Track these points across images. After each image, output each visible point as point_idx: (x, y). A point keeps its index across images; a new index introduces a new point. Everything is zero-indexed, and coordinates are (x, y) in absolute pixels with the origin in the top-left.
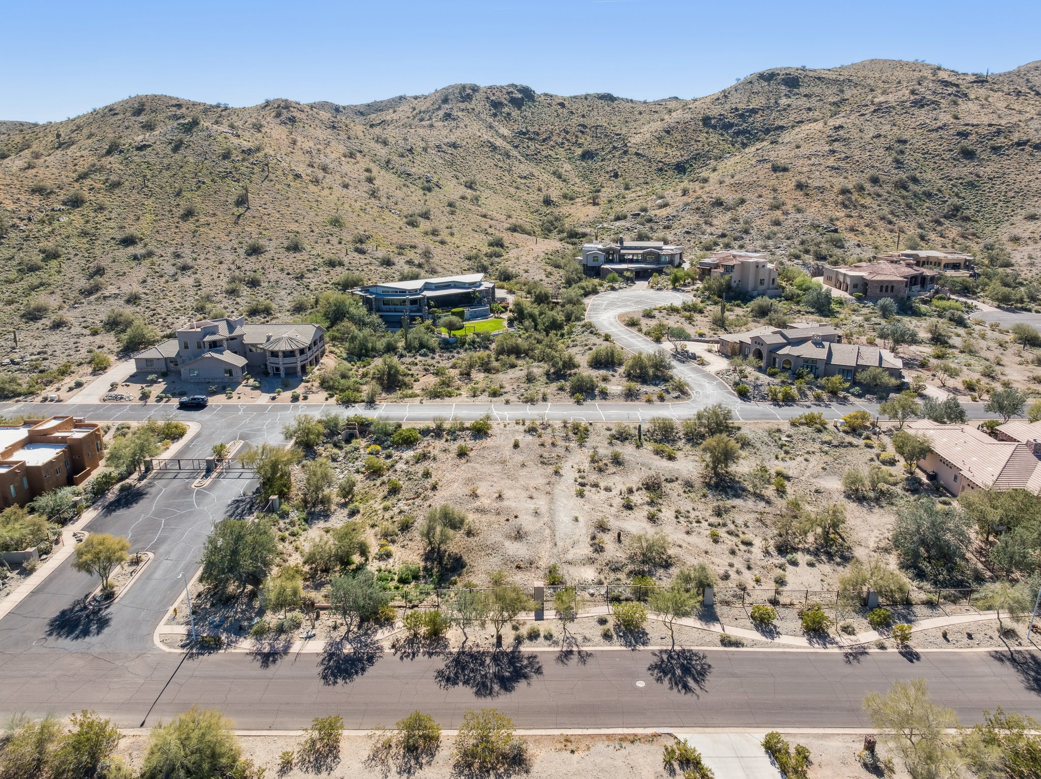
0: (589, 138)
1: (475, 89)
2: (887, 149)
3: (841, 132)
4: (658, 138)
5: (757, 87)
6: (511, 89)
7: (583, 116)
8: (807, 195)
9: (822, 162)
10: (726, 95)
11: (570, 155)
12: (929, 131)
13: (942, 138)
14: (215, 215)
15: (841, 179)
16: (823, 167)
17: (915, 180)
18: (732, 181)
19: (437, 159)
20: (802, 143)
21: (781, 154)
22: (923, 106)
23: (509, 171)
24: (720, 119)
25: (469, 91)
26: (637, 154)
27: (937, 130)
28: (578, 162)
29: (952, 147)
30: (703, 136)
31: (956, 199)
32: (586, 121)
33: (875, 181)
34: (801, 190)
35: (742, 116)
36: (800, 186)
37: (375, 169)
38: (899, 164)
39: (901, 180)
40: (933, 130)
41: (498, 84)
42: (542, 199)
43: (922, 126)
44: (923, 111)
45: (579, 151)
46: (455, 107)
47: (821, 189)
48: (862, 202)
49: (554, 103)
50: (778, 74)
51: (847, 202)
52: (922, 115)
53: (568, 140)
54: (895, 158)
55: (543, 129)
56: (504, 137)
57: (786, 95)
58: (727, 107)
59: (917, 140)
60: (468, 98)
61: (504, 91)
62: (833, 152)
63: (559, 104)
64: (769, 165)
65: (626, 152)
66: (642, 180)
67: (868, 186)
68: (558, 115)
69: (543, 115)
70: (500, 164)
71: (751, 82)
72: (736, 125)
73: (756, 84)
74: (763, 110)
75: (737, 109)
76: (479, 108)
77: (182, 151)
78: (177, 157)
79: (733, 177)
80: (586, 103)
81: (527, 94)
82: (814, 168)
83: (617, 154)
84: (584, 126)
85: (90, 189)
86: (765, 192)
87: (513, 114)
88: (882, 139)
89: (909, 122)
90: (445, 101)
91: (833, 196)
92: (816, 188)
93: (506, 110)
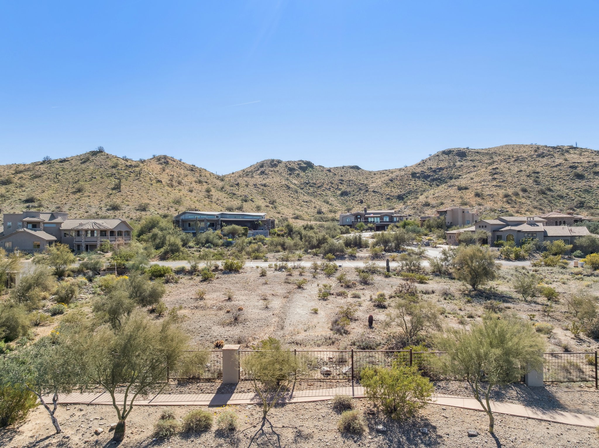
0: (345, 186)
1: (279, 162)
2: (528, 176)
3: (498, 170)
4: (386, 184)
5: (442, 158)
6: (300, 162)
7: (342, 176)
8: (484, 199)
9: (488, 183)
10: (424, 162)
11: (334, 194)
12: (552, 167)
13: (561, 170)
14: (95, 193)
15: (503, 191)
16: (490, 186)
17: (550, 190)
18: (434, 196)
19: (254, 191)
20: (474, 177)
21: (462, 182)
22: (544, 157)
23: (297, 199)
24: (422, 174)
25: (275, 162)
26: (374, 192)
27: (556, 166)
28: (339, 197)
29: (568, 174)
30: (412, 183)
31: (580, 198)
32: (343, 178)
33: (524, 190)
34: (479, 196)
35: (434, 171)
36: (477, 195)
37: (213, 190)
38: (537, 183)
39: (541, 190)
40: (554, 167)
41: (293, 161)
42: (316, 211)
43: (547, 165)
44: (545, 159)
45: (340, 192)
46: (267, 169)
47: (492, 196)
48: (520, 200)
49: (325, 170)
50: (453, 151)
51: (510, 201)
52: (545, 161)
53: (332, 187)
54: (534, 180)
55: (318, 182)
56: (295, 184)
57: (459, 161)
58: (426, 167)
59: (545, 171)
60: (275, 165)
61: (296, 163)
62: (495, 179)
63: (328, 170)
64: (456, 187)
65: (367, 191)
66: (378, 204)
67: (521, 194)
68: (327, 175)
69: (319, 175)
70: (292, 195)
71: (438, 156)
72: (432, 176)
73: (441, 156)
74: (447, 168)
75: (431, 168)
76: (281, 171)
77: (88, 163)
78: (83, 166)
79: (434, 195)
80: (343, 170)
81: (309, 165)
82: (484, 187)
83: (362, 192)
84: (343, 181)
85: (20, 178)
86: (455, 199)
87: (301, 174)
88: (524, 172)
89: (538, 164)
90: (262, 166)
91: (500, 198)
92: (488, 195)
93: (297, 172)
